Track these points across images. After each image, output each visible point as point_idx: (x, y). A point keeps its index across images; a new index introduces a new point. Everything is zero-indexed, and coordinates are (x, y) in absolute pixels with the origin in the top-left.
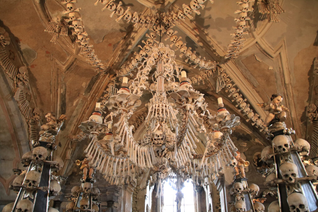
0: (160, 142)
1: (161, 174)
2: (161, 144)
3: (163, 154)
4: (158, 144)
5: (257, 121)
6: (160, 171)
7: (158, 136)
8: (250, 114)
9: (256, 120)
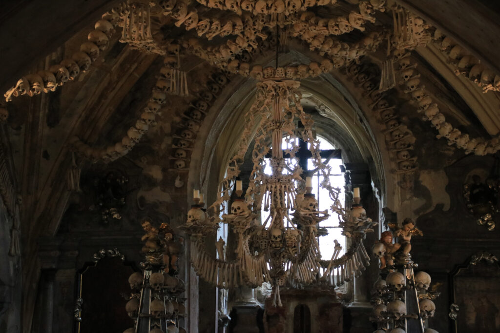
0: (278, 246)
1: (278, 279)
2: (279, 247)
3: (282, 256)
4: (276, 247)
5: (456, 141)
6: (277, 277)
7: (276, 239)
8: (442, 128)
9: (456, 139)
